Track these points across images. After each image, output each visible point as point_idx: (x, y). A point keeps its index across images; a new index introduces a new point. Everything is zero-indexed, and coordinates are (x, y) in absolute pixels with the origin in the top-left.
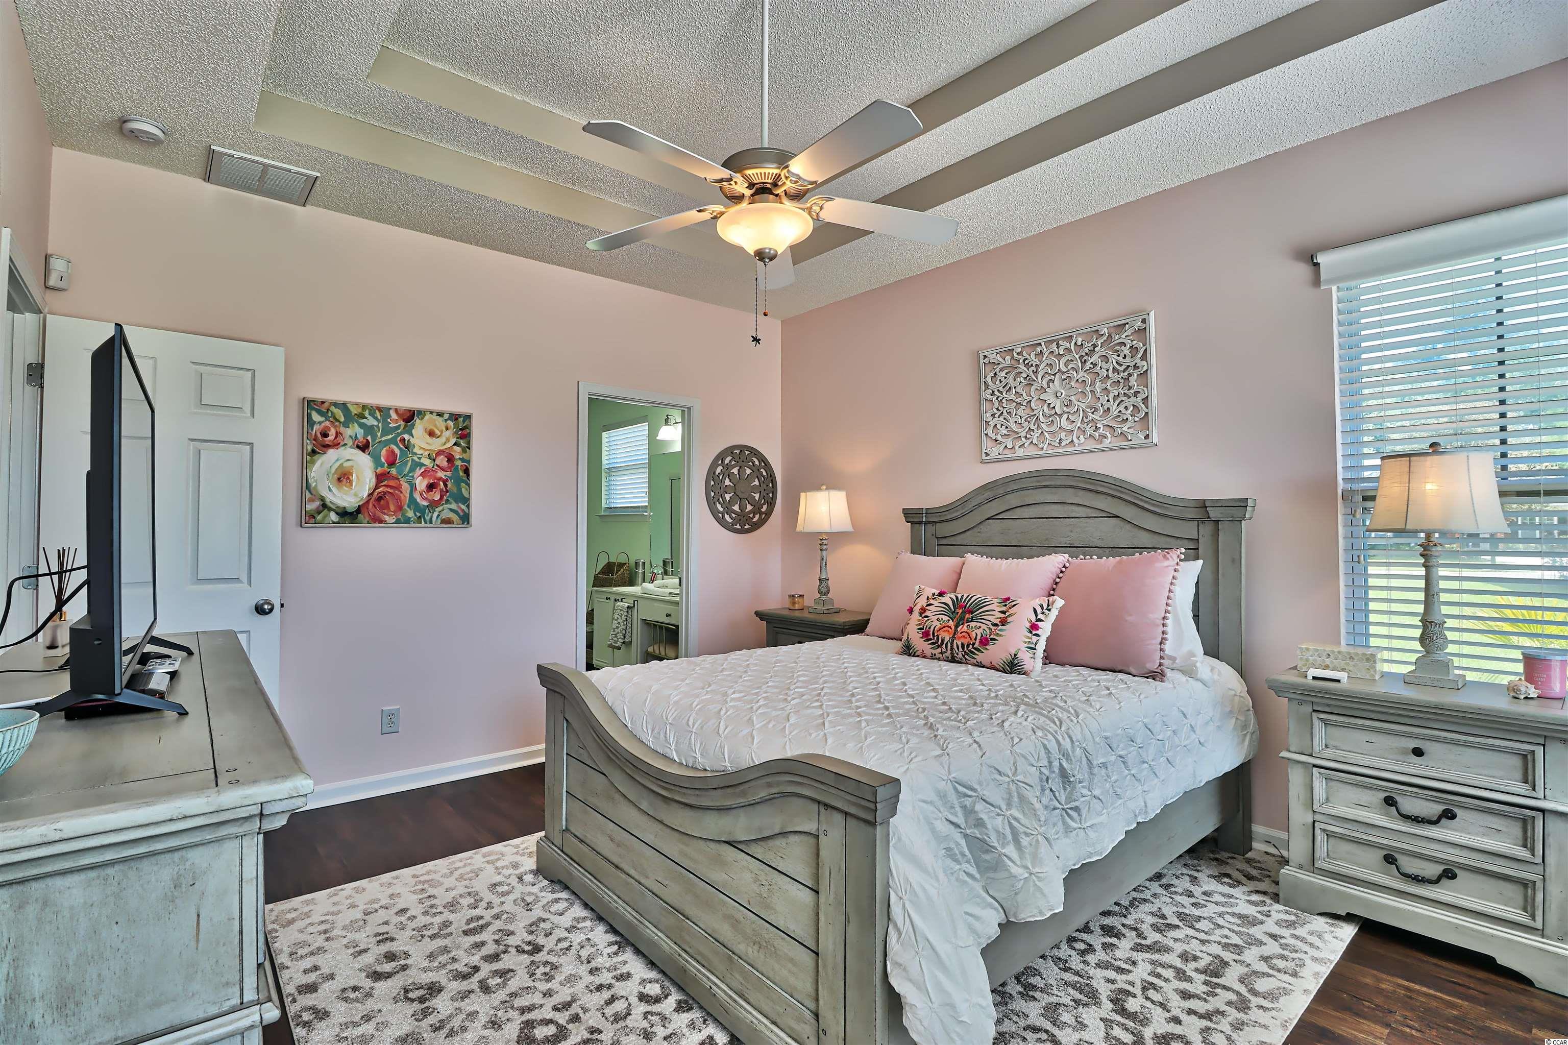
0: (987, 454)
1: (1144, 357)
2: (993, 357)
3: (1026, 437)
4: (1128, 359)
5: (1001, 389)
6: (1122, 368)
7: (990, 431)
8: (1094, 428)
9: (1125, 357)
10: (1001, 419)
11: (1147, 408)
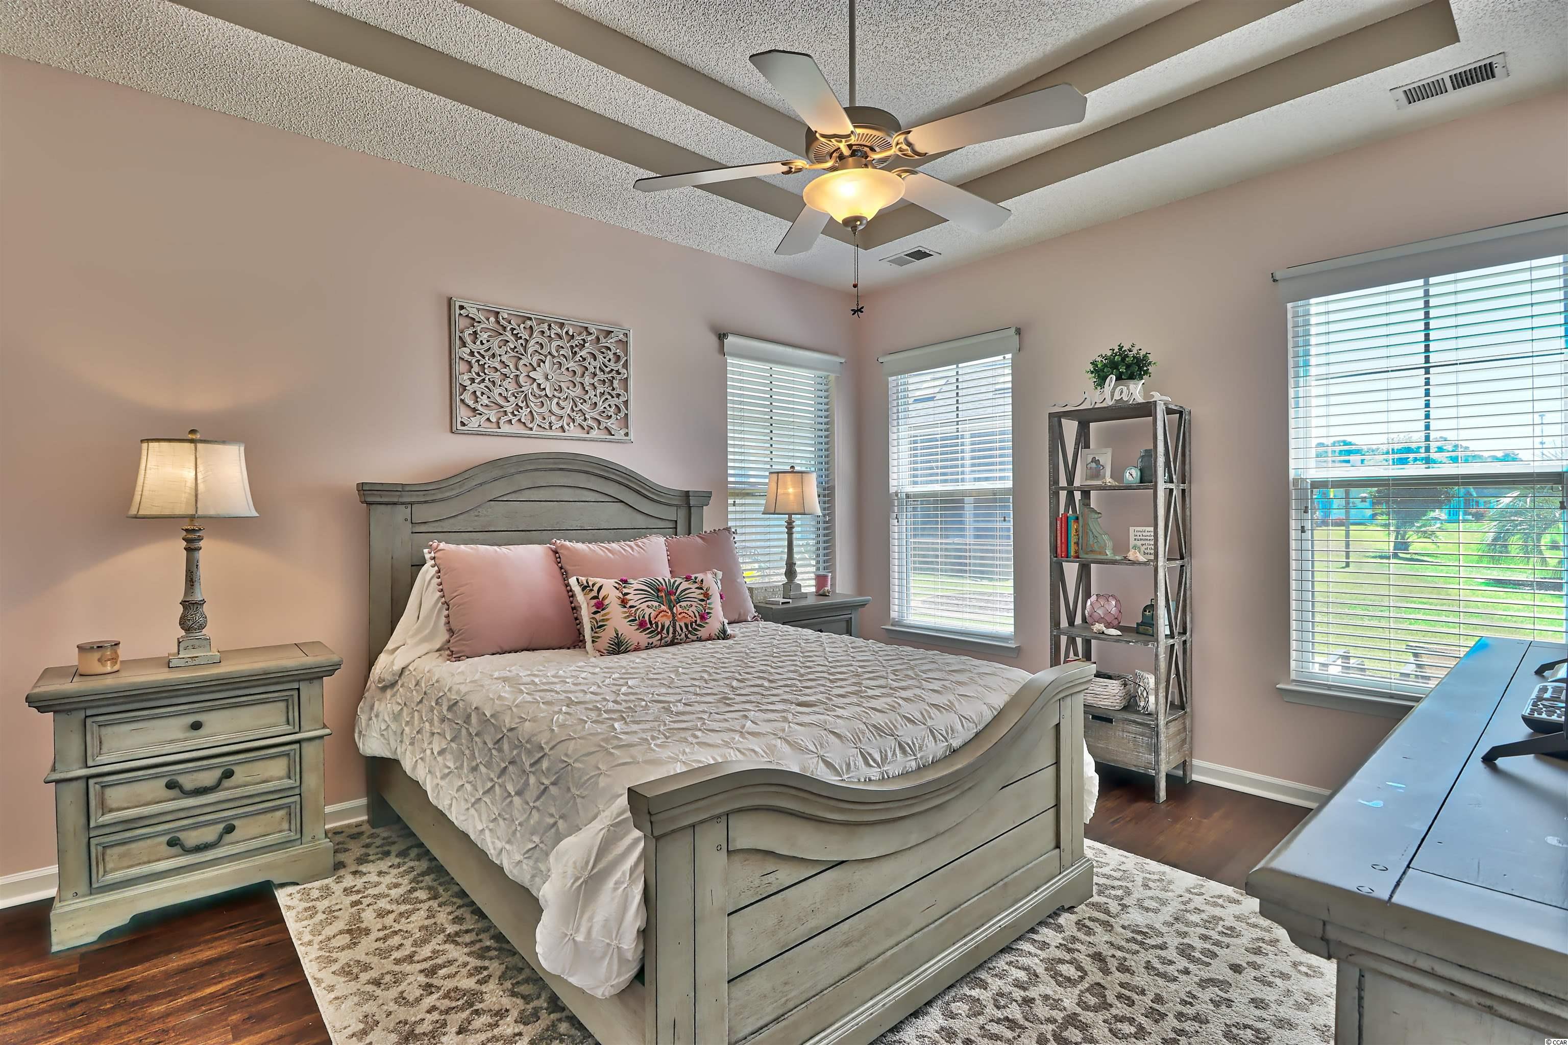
0: (463, 424)
1: (625, 365)
2: (473, 312)
3: (513, 413)
4: (612, 363)
5: (482, 352)
6: (607, 370)
7: (468, 398)
8: (583, 418)
9: (609, 361)
10: (482, 385)
11: (627, 410)
